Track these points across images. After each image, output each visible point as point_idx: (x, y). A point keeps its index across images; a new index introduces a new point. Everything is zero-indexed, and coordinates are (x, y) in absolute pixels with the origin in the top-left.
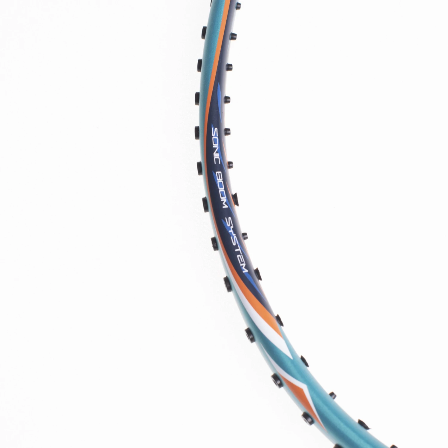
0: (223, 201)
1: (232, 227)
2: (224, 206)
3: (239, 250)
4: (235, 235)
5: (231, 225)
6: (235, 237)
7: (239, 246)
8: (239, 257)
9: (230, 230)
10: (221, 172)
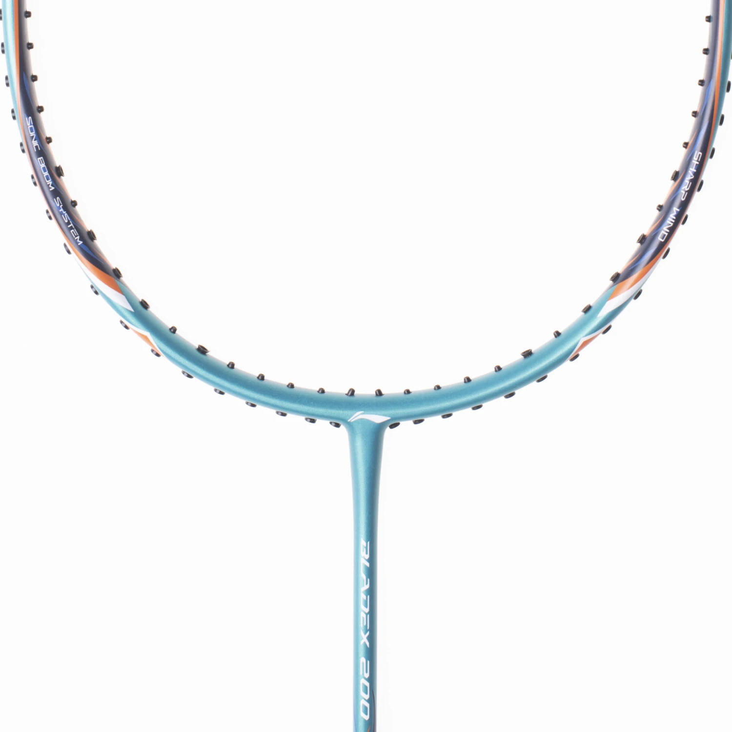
0: (49, 184)
1: (61, 206)
2: (51, 188)
3: (72, 225)
4: (65, 212)
5: (60, 205)
6: (66, 214)
7: (71, 222)
8: (73, 232)
9: (61, 209)
10: (42, 158)
